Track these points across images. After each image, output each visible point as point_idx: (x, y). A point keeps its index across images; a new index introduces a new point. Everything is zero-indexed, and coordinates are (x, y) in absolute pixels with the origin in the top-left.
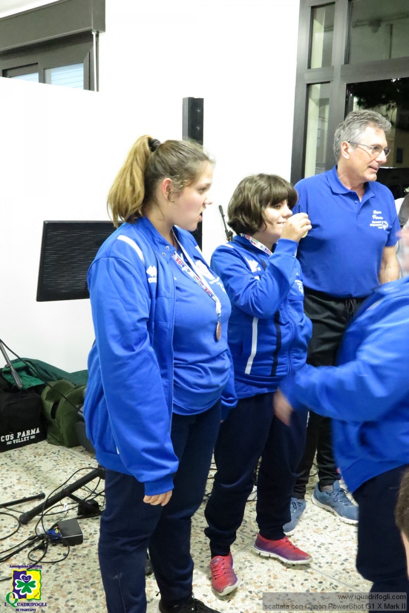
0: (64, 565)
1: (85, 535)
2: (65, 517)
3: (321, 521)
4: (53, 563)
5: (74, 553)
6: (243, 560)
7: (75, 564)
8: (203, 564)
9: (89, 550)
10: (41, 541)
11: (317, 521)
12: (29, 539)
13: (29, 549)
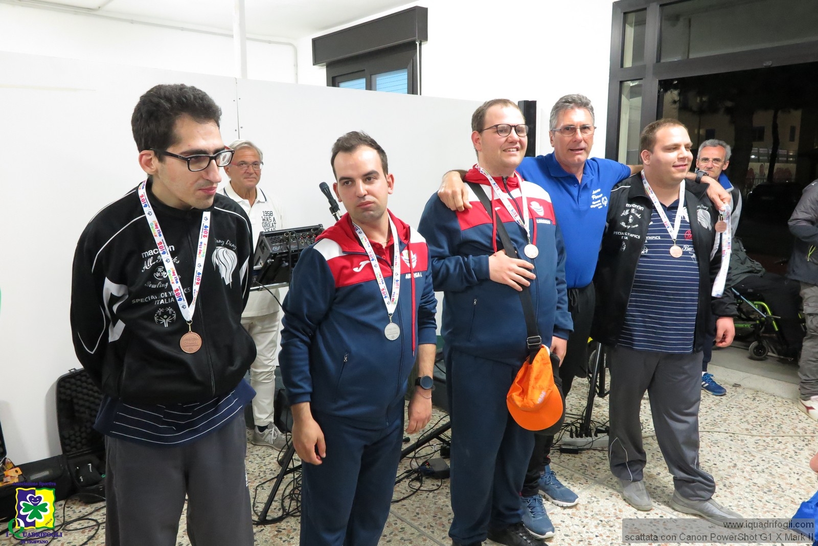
0: (438, 493)
3: (653, 468)
4: (431, 491)
5: (445, 485)
6: (590, 496)
10: (416, 474)
11: (650, 468)
12: (405, 472)
13: (408, 481)
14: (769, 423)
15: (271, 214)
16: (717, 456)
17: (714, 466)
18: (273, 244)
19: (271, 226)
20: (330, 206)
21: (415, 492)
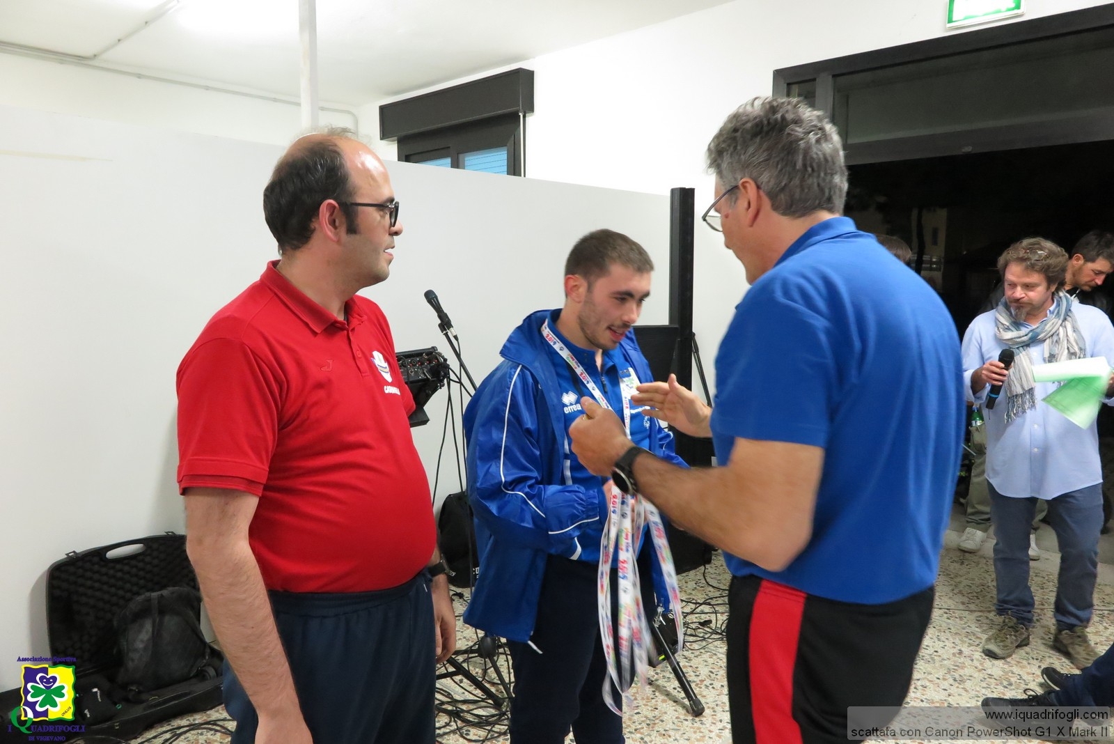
14: (987, 594)
16: (936, 640)
17: (935, 654)
20: (439, 322)
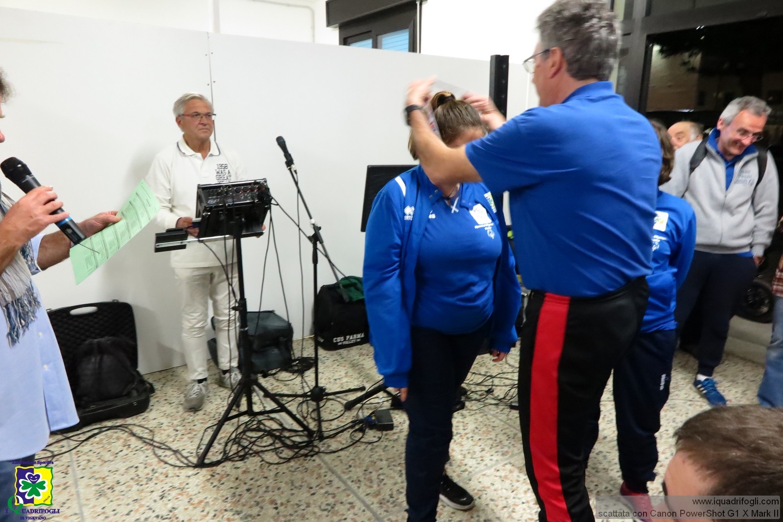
0: (377, 446)
1: (395, 423)
2: (381, 407)
4: (370, 443)
5: (386, 437)
7: (386, 446)
8: (492, 458)
9: (399, 436)
10: (361, 425)
12: (352, 422)
13: (351, 430)
15: (226, 167)
18: (210, 197)
19: (226, 178)
20: (285, 159)
21: (354, 443)
